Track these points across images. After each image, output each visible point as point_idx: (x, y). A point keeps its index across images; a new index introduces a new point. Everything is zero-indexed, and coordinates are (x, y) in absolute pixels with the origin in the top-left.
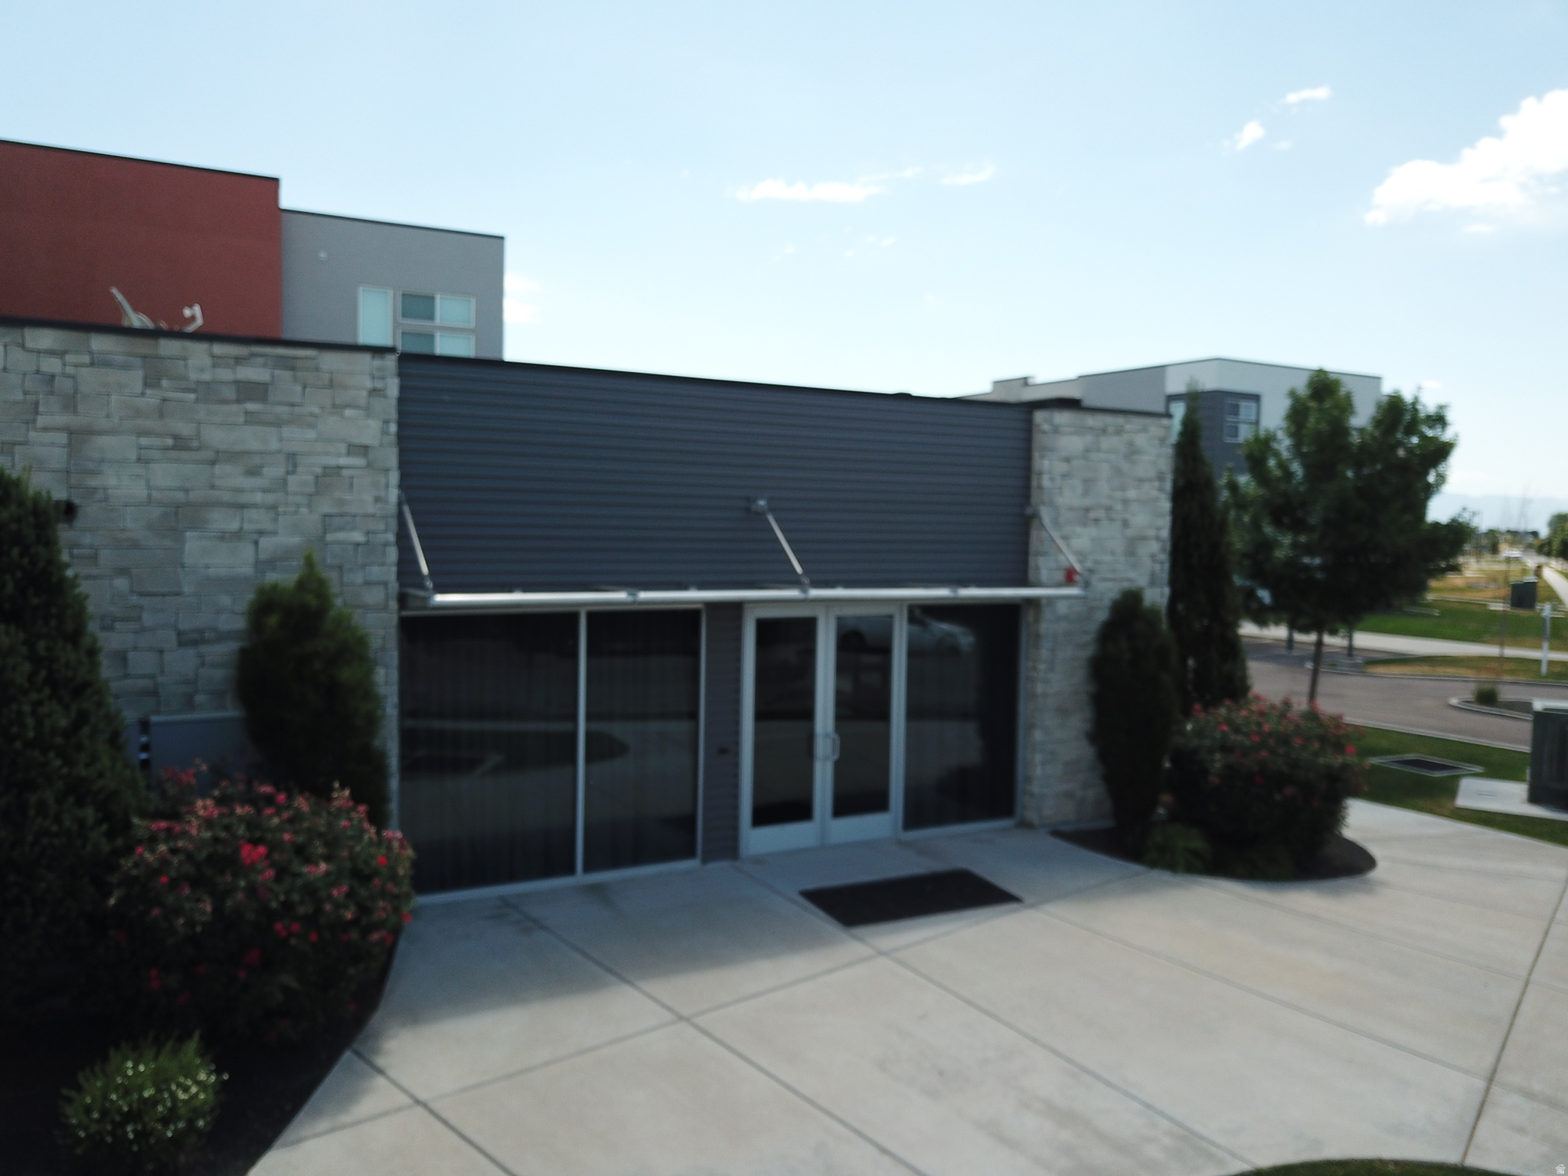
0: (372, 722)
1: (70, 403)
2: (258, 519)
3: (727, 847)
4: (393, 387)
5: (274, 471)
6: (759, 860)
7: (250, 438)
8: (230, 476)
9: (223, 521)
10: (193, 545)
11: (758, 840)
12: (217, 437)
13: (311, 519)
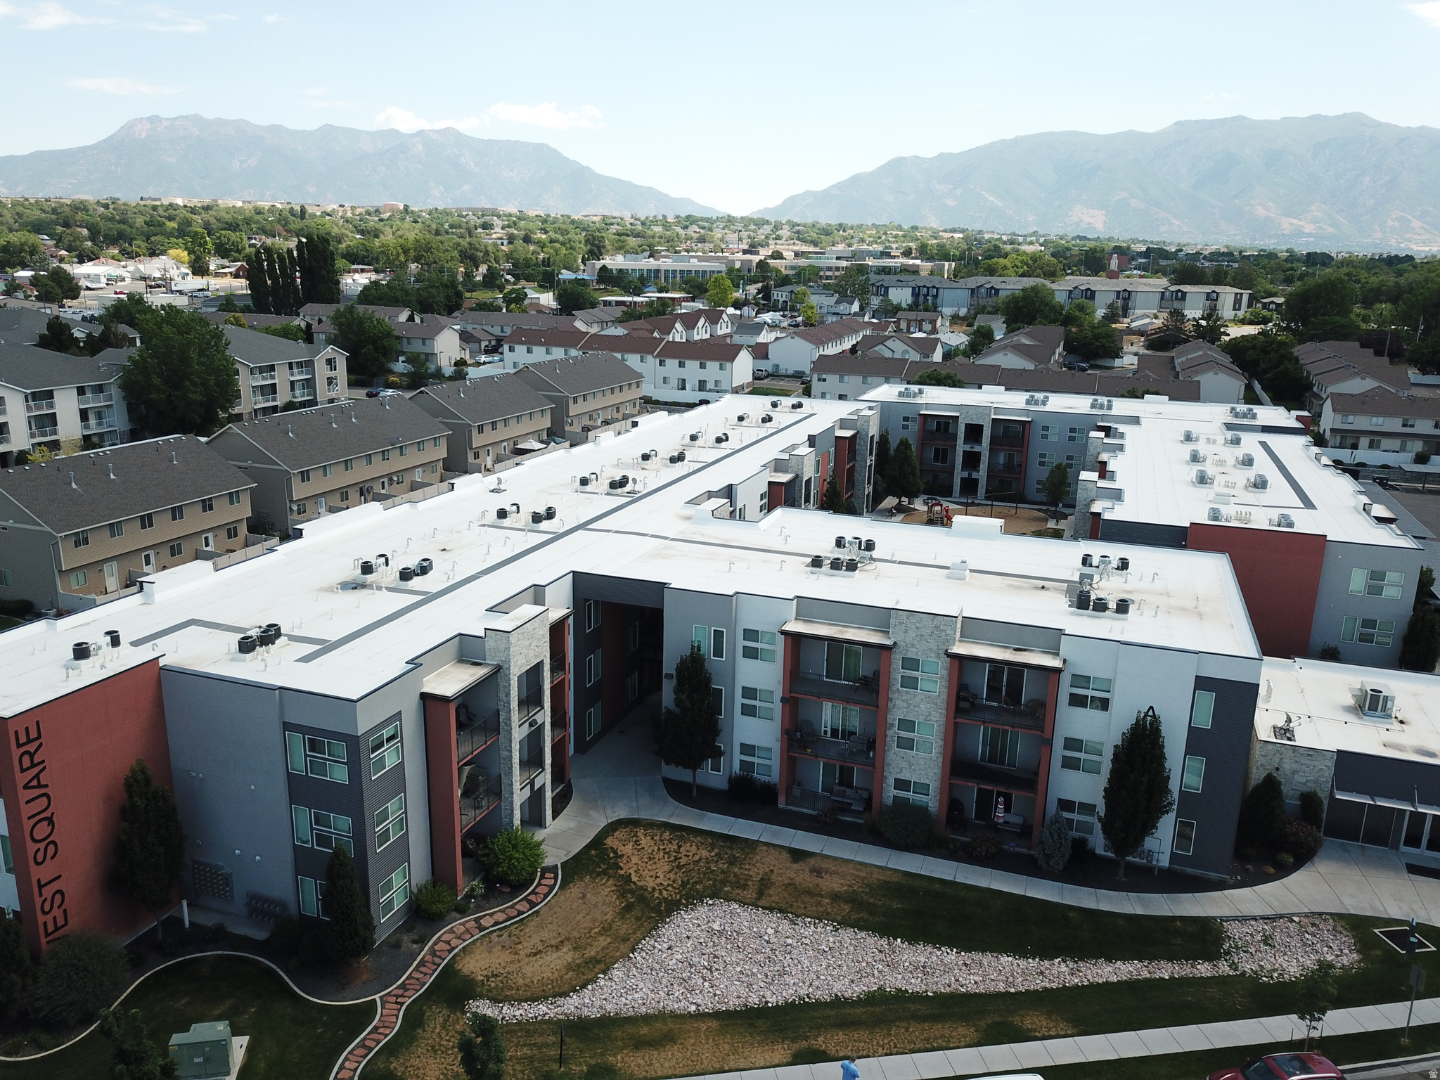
0: (1322, 811)
1: (1281, 754)
2: (1307, 774)
3: (1395, 847)
4: (1335, 757)
5: (1312, 767)
6: (1403, 853)
7: (1308, 762)
8: (1304, 768)
9: (1301, 774)
10: (1296, 776)
11: (1403, 848)
12: (1303, 761)
13: (1317, 776)
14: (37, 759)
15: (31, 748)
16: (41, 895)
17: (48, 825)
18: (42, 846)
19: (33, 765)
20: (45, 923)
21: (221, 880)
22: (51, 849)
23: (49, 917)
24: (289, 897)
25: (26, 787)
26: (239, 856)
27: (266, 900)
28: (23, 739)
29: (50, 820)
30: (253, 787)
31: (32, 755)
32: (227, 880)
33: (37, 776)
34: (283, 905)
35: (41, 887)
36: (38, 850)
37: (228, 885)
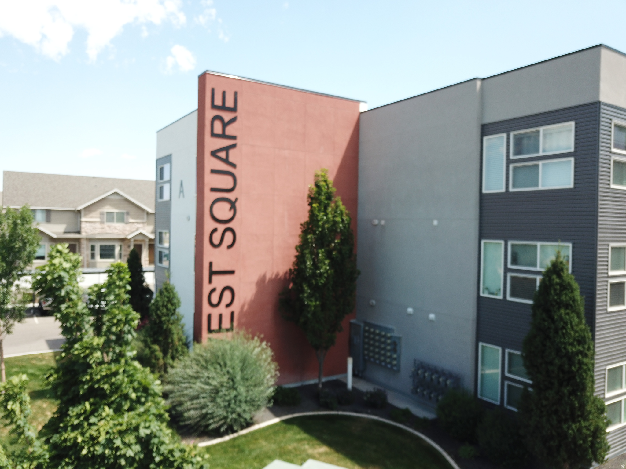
14: (229, 130)
15: (227, 117)
16: (210, 281)
17: (230, 209)
18: (221, 228)
19: (223, 136)
20: (209, 317)
21: (389, 344)
22: (229, 236)
23: (215, 312)
24: (467, 370)
25: (214, 154)
26: (410, 315)
27: (435, 371)
28: (218, 102)
29: (233, 205)
30: (435, 223)
31: (225, 125)
32: (395, 345)
33: (227, 149)
34: (457, 379)
35: (212, 273)
36: (215, 230)
37: (395, 350)
